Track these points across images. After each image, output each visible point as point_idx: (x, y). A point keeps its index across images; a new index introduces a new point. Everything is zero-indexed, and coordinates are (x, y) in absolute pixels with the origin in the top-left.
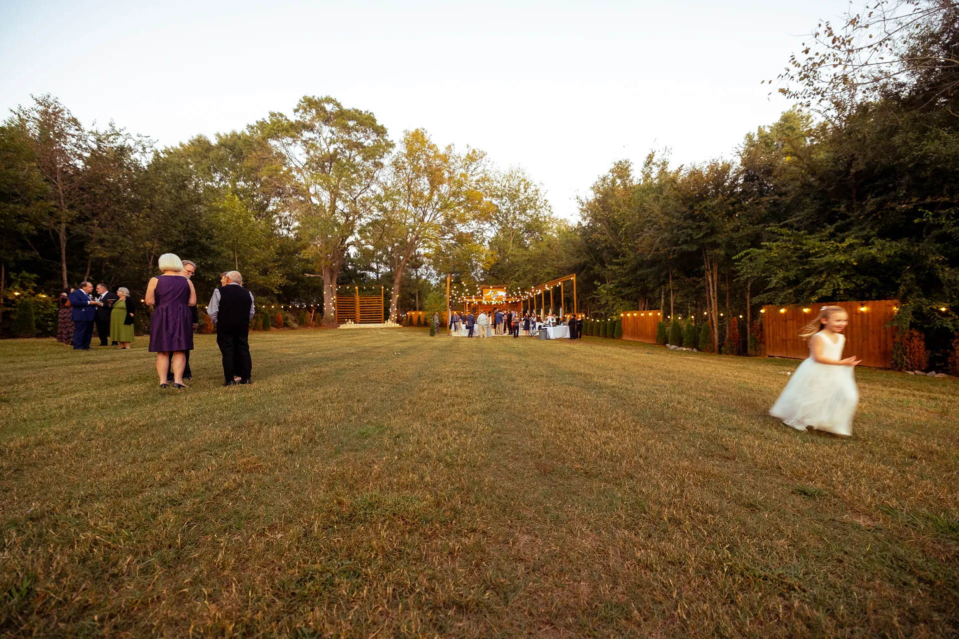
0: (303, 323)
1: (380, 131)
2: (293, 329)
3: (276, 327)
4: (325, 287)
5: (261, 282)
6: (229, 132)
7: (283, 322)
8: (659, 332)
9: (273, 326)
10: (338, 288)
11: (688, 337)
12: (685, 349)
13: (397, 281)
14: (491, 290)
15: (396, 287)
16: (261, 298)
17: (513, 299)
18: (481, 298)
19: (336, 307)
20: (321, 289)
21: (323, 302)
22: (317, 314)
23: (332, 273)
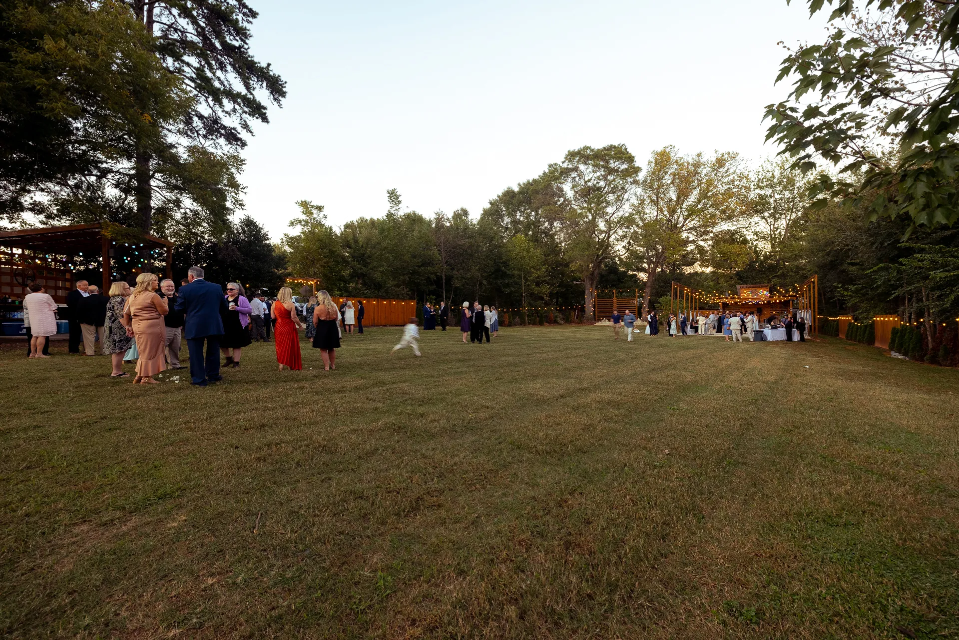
0: (568, 321)
1: (630, 159)
2: (561, 324)
3: (549, 323)
4: (586, 292)
5: (536, 292)
6: (525, 181)
7: (553, 319)
8: (892, 338)
9: (547, 322)
10: (598, 292)
11: (907, 344)
12: (901, 357)
13: (649, 284)
14: (751, 289)
15: (648, 290)
16: (539, 302)
17: (776, 299)
18: (738, 298)
19: (594, 308)
20: (583, 293)
21: (585, 304)
22: (580, 313)
23: (592, 280)
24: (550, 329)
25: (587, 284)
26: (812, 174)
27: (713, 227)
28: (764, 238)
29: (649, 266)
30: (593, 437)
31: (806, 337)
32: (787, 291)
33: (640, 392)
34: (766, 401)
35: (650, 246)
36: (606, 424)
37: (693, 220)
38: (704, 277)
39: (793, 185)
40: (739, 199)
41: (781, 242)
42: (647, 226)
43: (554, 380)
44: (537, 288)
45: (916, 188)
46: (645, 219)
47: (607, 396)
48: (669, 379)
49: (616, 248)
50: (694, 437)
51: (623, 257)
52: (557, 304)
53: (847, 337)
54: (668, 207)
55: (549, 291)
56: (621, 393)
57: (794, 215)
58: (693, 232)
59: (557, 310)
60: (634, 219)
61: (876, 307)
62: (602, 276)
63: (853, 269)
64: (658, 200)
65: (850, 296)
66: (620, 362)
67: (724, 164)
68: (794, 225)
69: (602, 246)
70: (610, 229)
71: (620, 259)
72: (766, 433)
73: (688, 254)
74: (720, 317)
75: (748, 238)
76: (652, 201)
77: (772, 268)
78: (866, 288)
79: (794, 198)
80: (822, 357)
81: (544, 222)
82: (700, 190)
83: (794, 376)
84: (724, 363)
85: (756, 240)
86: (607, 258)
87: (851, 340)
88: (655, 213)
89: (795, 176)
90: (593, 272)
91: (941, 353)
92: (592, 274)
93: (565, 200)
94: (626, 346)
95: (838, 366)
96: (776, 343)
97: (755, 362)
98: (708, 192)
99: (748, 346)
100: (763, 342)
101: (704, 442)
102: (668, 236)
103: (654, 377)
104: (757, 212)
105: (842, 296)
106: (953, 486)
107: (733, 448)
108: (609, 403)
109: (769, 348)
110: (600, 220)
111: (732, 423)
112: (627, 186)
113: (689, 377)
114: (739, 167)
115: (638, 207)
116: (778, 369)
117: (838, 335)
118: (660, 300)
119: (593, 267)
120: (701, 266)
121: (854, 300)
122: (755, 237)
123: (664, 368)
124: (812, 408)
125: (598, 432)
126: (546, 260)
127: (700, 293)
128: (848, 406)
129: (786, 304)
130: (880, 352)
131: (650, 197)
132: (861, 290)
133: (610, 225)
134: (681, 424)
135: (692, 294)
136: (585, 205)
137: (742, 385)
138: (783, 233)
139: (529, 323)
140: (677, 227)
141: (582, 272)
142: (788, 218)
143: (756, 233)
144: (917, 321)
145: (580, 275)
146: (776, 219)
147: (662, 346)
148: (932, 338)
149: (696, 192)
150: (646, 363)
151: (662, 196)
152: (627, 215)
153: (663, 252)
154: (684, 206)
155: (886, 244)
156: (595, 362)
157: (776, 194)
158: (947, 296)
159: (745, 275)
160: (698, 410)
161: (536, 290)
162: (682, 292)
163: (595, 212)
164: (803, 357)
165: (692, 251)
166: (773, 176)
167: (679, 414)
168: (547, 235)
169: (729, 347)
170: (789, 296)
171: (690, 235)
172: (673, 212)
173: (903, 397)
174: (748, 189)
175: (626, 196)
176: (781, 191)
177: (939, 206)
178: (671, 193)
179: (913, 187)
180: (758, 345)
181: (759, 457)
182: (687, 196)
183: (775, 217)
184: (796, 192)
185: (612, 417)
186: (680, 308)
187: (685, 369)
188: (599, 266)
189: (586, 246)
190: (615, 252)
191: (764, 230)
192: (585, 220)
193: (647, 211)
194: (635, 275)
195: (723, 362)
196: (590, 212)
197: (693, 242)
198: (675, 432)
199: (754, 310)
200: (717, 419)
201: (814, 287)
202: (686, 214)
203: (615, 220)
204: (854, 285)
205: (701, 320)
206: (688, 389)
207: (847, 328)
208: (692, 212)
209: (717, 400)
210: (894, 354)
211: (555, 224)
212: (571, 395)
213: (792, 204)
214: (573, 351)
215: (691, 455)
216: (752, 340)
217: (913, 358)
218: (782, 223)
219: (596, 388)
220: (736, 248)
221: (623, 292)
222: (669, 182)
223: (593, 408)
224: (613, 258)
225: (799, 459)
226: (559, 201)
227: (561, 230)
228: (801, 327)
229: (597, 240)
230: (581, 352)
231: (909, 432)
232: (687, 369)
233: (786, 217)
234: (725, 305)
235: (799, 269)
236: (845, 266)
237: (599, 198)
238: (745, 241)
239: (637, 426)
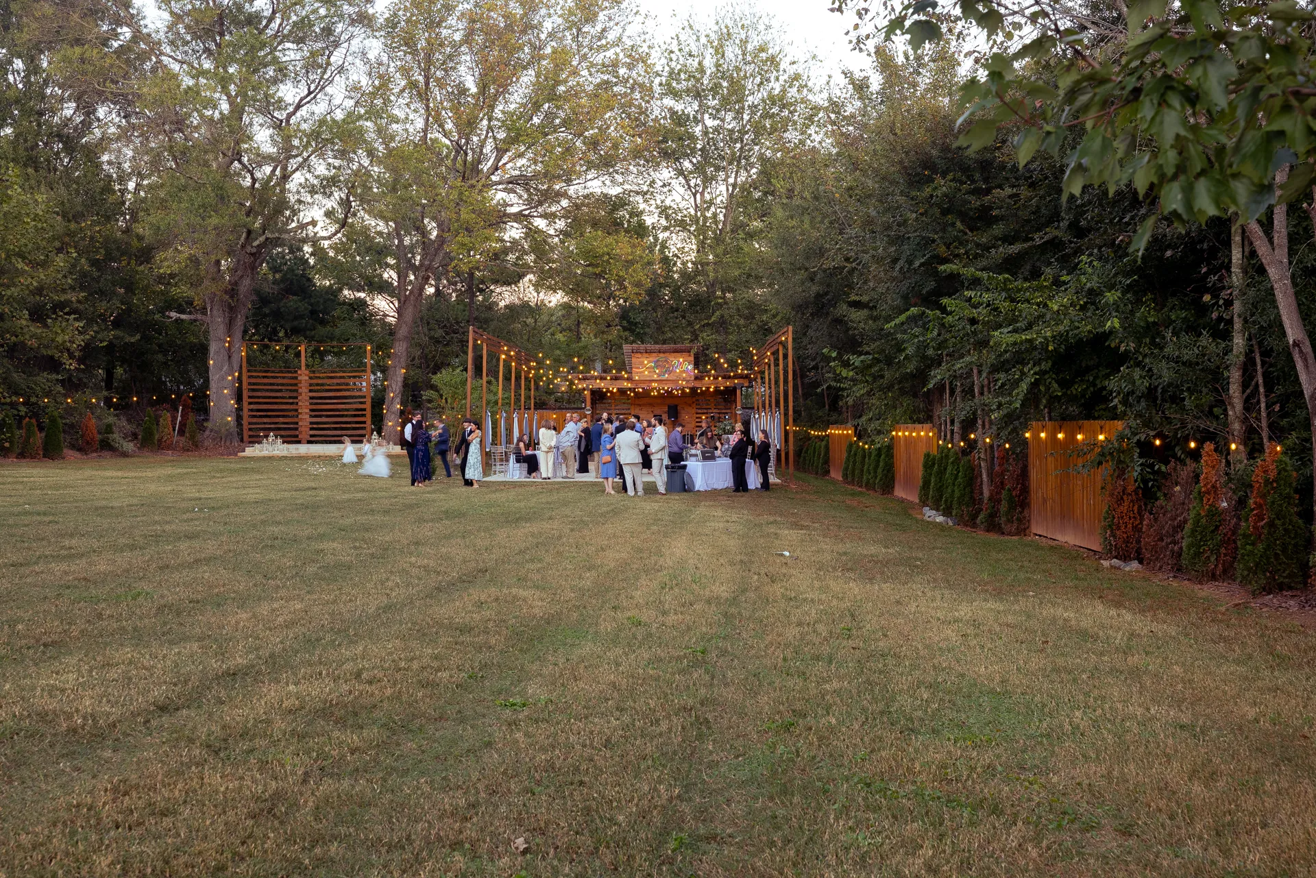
0: (150, 443)
2: (125, 455)
3: (80, 450)
4: (213, 348)
5: (33, 343)
7: (99, 437)
8: (924, 477)
9: (73, 447)
10: (249, 348)
11: (949, 490)
12: (940, 519)
13: (403, 331)
14: (654, 357)
15: (400, 348)
16: (44, 379)
17: (710, 384)
18: (629, 379)
19: (239, 399)
20: (203, 350)
21: (206, 385)
22: (192, 417)
23: (232, 310)
24: (88, 473)
25: (216, 322)
26: (777, 79)
27: (569, 182)
28: (682, 225)
29: (402, 276)
30: (290, 840)
31: (773, 479)
32: (733, 365)
33: (415, 665)
34: (724, 653)
35: (409, 221)
36: (328, 786)
37: (521, 155)
38: (545, 318)
39: (741, 100)
40: (629, 116)
41: (718, 240)
42: (395, 159)
43: (128, 652)
44: (36, 329)
45: (1162, 123)
46: (392, 138)
47: (318, 690)
48: (487, 614)
49: (306, 216)
50: (581, 783)
51: (326, 244)
52: (109, 386)
53: (845, 476)
54: (455, 109)
55: (80, 340)
56: (358, 675)
57: (742, 178)
58: (519, 190)
59: (108, 401)
60: (361, 131)
61: (895, 407)
62: (263, 300)
63: (857, 315)
64: (427, 84)
65: (852, 380)
66: (336, 572)
67: (596, 15)
68: (740, 199)
69: (263, 202)
70: (287, 151)
71: (318, 252)
72: (741, 741)
73: (506, 251)
74: (586, 431)
75: (649, 221)
76: (413, 85)
77: (700, 304)
78: (878, 361)
79: (743, 132)
80: (807, 528)
81: (62, 100)
82: (538, 76)
83: (766, 580)
84: (612, 558)
85: (666, 229)
86: (277, 242)
87: (852, 483)
88: (420, 123)
89: (745, 77)
90: (235, 284)
91: (1004, 507)
92: (232, 291)
93: (138, 36)
94: (348, 521)
95: (840, 548)
96: (713, 494)
97: (678, 548)
98: (558, 83)
99: (656, 506)
100: (685, 495)
101: (611, 793)
102: (454, 195)
103: (443, 611)
104: (667, 155)
105: (838, 378)
106: (1085, 805)
107: (679, 796)
108: (326, 711)
109: (702, 509)
110: (258, 119)
111: (664, 726)
112: (339, 27)
113: (536, 604)
114: (630, 30)
115: (373, 95)
116: (732, 563)
117: (827, 472)
118: (437, 379)
119: (234, 271)
120: (537, 286)
121: (860, 390)
122: (664, 222)
123: (467, 580)
124: (817, 658)
125: (305, 814)
126: (71, 234)
127: (540, 363)
128: (881, 644)
129: (728, 396)
130: (905, 508)
131: (405, 71)
132: (870, 366)
133: (287, 139)
134: (543, 749)
135: (519, 364)
136: (207, 65)
137: (664, 613)
138: (721, 217)
139: (44, 456)
140: (479, 172)
141: (196, 283)
142: (731, 180)
143: (664, 211)
144: (964, 437)
145: (191, 293)
146: (708, 181)
147: (448, 514)
148: (988, 476)
149: (528, 78)
150: (414, 571)
151: (439, 74)
152: (339, 115)
153: (441, 240)
154: (498, 113)
155: (917, 264)
156: (259, 577)
157: (706, 116)
158: (1016, 383)
159: (639, 319)
160: (576, 698)
161: (30, 332)
162: (494, 357)
163: (242, 93)
164: (772, 529)
165: (515, 242)
166: (702, 70)
167: (529, 717)
168: (70, 145)
169: (615, 512)
170: (735, 377)
171: (512, 198)
172: (467, 126)
173: (964, 611)
174: (647, 91)
175: (337, 58)
176: (718, 111)
177: (1203, 173)
178: (462, 69)
179: (1158, 119)
180: (677, 502)
181: (738, 809)
182: (504, 89)
183: (704, 173)
184: (746, 117)
185: (343, 757)
186: (488, 403)
187: (522, 580)
188: (253, 268)
189: (212, 198)
190: (303, 226)
191: (683, 205)
192: (208, 113)
193: (399, 113)
194: (362, 304)
195: (610, 554)
196: (225, 90)
197: (519, 217)
198: (531, 777)
199: (662, 410)
200: (626, 718)
201: (786, 356)
202: (501, 135)
203: (304, 126)
204: (861, 354)
205: (546, 437)
206: (541, 639)
207: (845, 455)
208: (517, 135)
209: (618, 665)
210: (931, 515)
211: (101, 112)
212: (193, 700)
213: (738, 145)
214: (183, 545)
215: (586, 840)
216: (662, 489)
217: (960, 521)
218: (720, 191)
219: (276, 665)
220: (622, 246)
221: (327, 352)
222: (457, 37)
223: (277, 734)
224: (296, 249)
225: (821, 798)
226: (116, 36)
227: (124, 135)
228: (762, 454)
229: (247, 182)
230: (211, 547)
231: (992, 692)
232: (525, 580)
233: (728, 177)
234: (599, 397)
235: (752, 310)
236: (843, 309)
237: (253, 50)
238: (641, 230)
239: (422, 774)
